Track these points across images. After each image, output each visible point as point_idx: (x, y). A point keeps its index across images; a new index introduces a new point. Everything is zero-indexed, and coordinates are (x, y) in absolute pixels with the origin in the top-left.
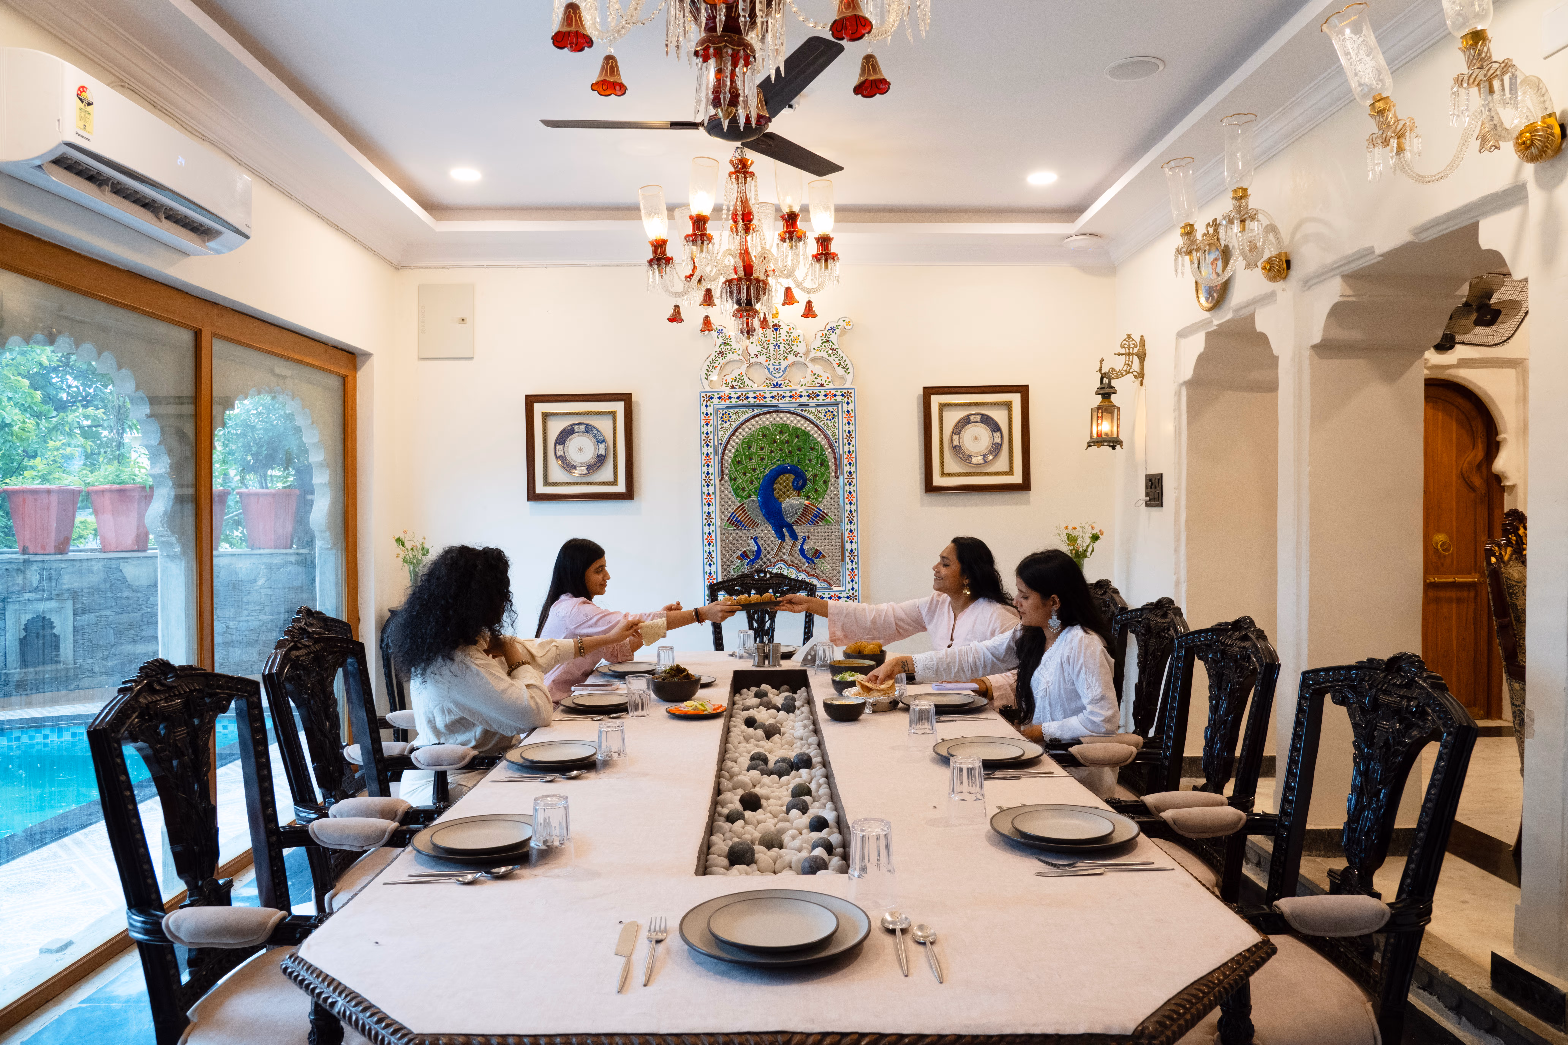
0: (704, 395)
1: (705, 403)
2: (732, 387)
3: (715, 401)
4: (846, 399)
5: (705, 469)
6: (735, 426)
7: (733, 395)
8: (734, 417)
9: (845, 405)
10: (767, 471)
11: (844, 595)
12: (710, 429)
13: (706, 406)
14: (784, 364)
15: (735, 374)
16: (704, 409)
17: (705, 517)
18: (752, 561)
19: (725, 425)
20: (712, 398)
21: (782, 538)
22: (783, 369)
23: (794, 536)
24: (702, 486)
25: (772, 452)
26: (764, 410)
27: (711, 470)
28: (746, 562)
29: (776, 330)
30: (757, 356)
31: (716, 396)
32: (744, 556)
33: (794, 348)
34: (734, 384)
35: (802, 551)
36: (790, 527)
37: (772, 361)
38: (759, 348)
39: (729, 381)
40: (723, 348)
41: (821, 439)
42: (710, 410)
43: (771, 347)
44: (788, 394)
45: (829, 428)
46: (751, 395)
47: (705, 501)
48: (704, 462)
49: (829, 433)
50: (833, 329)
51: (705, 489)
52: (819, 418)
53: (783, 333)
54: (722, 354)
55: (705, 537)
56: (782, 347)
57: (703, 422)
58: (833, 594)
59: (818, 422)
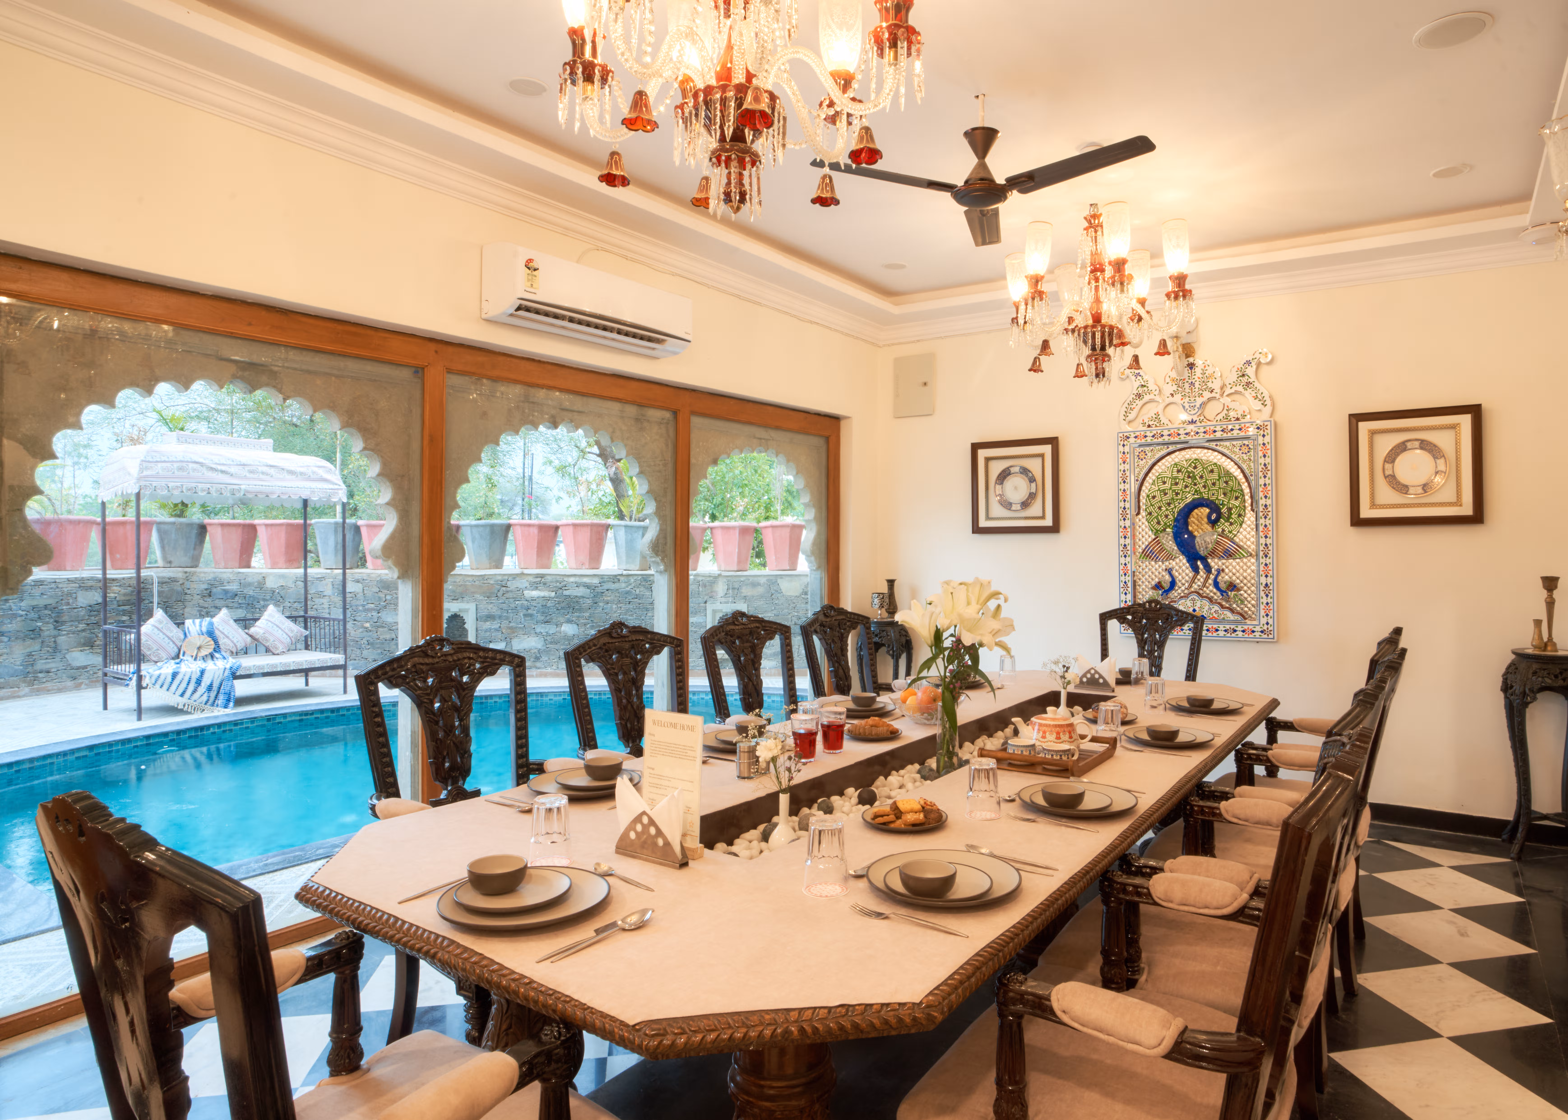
0: (1121, 435)
1: (1122, 443)
2: (1149, 426)
3: (1132, 440)
4: (1262, 432)
5: (1122, 504)
6: (1150, 463)
7: (1148, 434)
8: (1149, 454)
9: (1261, 438)
10: (1182, 505)
11: (1258, 629)
12: (1127, 467)
13: (1124, 445)
14: (1199, 401)
15: (1152, 414)
16: (1121, 449)
17: (1121, 548)
18: (1167, 592)
19: (1141, 462)
20: (1128, 438)
21: (1196, 570)
22: (1198, 406)
23: (1208, 569)
24: (1119, 520)
25: (1186, 487)
26: (1179, 446)
27: (1127, 505)
28: (1160, 592)
29: (1191, 368)
30: (1172, 395)
31: (1133, 435)
32: (1158, 586)
33: (1210, 385)
34: (1151, 423)
35: (1216, 584)
36: (1204, 560)
37: (1188, 399)
38: (1175, 388)
39: (1146, 421)
40: (1141, 390)
41: (1237, 473)
42: (1127, 449)
43: (1187, 385)
44: (1202, 430)
45: (1244, 461)
46: (1166, 433)
47: (1121, 534)
48: (1121, 498)
49: (1244, 466)
50: (1249, 363)
51: (1122, 523)
52: (1234, 452)
53: (1198, 371)
54: (1139, 396)
55: (1122, 567)
56: (1197, 385)
57: (1121, 461)
58: (1246, 627)
59: (1233, 456)
